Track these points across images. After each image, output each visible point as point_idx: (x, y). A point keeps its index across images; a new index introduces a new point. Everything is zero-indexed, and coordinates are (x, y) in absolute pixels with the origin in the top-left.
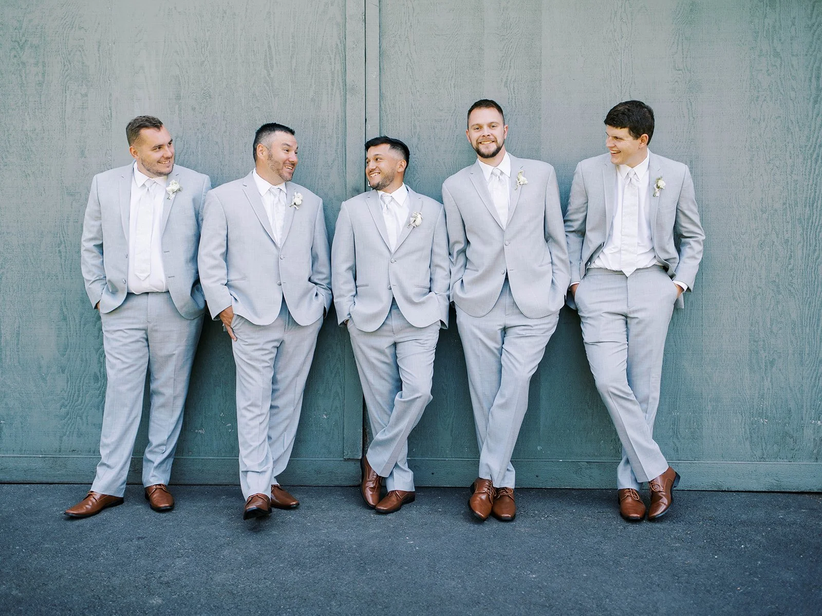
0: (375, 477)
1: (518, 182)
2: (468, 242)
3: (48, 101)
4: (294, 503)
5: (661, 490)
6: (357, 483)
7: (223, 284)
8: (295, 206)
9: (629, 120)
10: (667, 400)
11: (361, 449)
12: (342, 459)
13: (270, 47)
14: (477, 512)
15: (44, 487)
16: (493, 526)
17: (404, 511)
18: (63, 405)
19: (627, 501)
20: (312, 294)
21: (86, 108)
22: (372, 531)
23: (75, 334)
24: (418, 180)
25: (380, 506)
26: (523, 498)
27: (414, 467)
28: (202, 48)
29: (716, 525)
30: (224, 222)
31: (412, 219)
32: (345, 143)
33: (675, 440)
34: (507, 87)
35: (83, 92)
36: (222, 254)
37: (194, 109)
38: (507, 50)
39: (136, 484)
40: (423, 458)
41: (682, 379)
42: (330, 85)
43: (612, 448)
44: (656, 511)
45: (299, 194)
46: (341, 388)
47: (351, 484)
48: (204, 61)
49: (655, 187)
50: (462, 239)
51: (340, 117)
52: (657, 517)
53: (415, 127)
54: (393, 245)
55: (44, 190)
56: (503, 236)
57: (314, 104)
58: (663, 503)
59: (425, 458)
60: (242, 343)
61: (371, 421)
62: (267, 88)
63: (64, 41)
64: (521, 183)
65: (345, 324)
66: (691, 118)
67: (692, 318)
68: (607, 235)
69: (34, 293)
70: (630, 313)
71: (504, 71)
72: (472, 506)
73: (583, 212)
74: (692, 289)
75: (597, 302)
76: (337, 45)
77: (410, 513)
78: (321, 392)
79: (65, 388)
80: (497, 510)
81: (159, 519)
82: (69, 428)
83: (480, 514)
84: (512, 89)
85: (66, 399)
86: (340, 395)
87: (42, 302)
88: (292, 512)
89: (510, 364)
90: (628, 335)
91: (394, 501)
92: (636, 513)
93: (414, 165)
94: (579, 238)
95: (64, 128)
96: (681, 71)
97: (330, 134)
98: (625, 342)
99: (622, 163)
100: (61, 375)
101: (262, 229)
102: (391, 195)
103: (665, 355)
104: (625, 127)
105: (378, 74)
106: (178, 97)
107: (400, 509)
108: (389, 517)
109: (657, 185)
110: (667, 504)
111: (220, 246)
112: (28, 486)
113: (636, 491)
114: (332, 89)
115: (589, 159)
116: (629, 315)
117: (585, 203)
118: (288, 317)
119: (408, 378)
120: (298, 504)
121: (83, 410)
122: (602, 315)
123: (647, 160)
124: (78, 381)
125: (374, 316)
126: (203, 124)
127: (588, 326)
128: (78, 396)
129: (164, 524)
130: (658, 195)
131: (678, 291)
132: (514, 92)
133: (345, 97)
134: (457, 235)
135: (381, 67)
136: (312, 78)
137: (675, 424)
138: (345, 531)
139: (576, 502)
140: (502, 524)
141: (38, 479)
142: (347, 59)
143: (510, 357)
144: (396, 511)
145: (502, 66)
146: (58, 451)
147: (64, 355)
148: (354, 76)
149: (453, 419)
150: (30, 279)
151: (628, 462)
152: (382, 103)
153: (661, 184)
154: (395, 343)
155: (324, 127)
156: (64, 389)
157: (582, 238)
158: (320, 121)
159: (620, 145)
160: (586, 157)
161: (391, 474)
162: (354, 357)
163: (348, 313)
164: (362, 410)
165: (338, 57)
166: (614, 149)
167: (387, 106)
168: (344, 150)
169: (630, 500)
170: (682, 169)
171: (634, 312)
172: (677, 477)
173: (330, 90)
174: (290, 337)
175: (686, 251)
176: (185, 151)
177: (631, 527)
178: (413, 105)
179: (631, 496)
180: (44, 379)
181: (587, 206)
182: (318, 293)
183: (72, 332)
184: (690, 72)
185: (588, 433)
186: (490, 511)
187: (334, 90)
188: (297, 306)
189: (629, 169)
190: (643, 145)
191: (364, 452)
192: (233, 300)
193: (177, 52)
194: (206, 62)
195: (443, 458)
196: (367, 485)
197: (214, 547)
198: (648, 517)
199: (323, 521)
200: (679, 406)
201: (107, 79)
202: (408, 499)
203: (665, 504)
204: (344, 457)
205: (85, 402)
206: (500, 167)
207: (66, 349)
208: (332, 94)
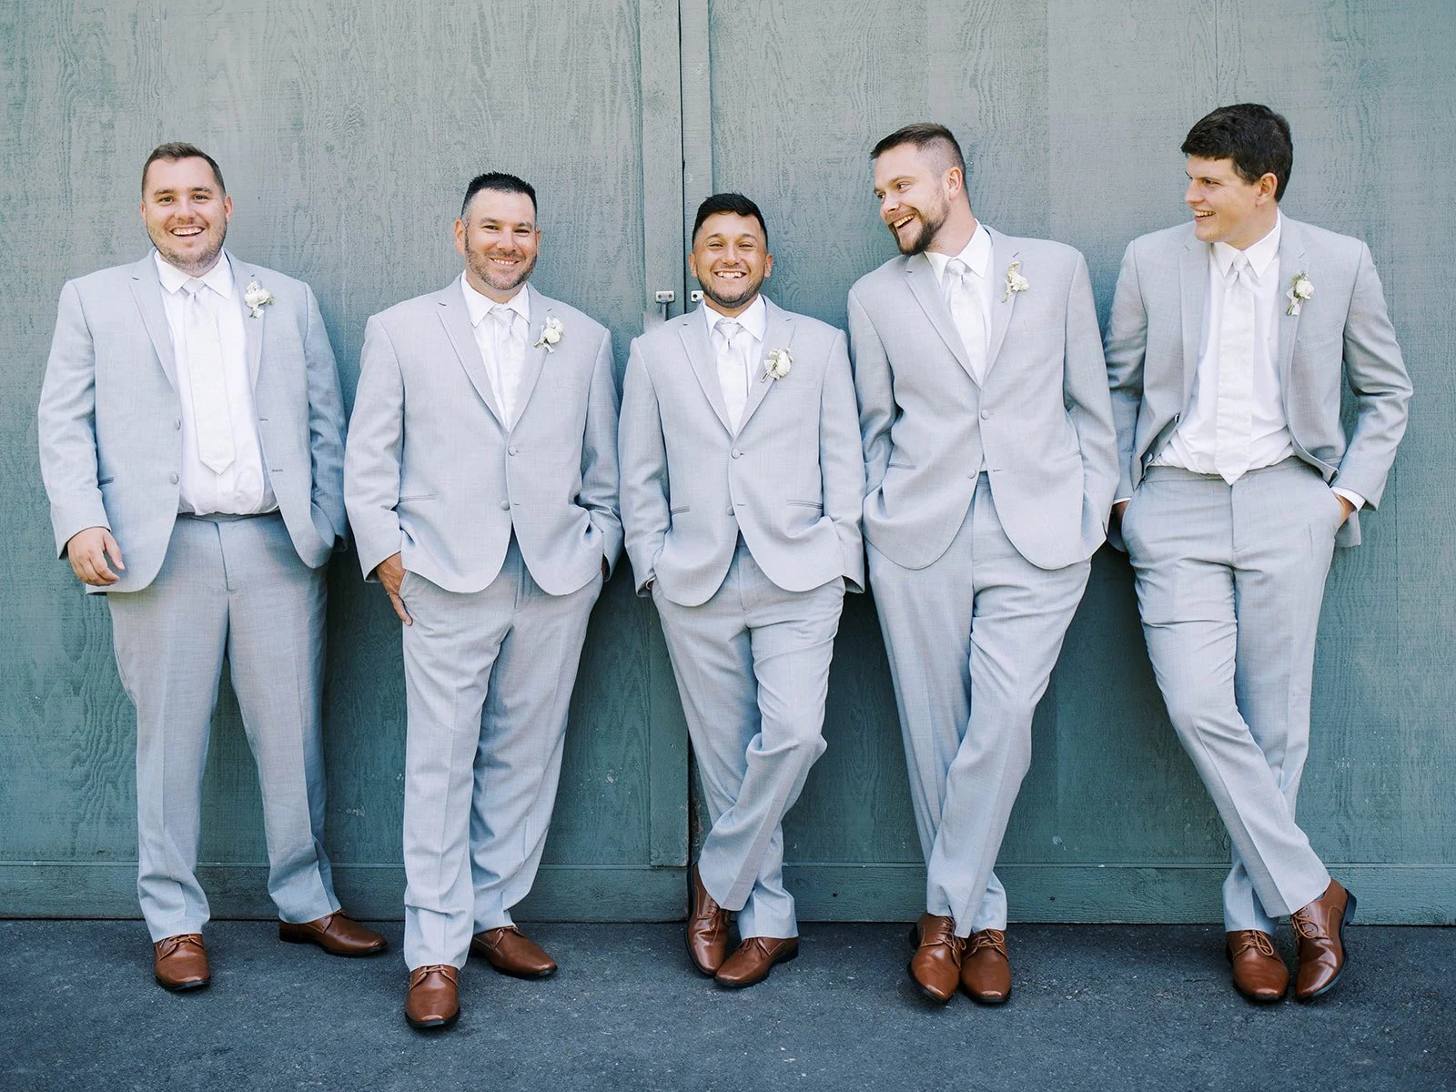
0: (713, 910)
1: (1009, 285)
2: (898, 412)
3: (35, 139)
4: (547, 966)
5: (1321, 936)
6: (678, 916)
7: (387, 508)
8: (546, 345)
9: (1234, 141)
10: (1325, 737)
11: (687, 845)
12: (648, 866)
13: (482, 16)
14: (929, 986)
15: (41, 926)
16: (965, 1017)
17: (773, 983)
18: (78, 760)
19: (1247, 959)
20: (580, 528)
21: (111, 152)
22: (708, 1033)
23: (99, 615)
24: (795, 286)
25: (726, 972)
26: (1024, 948)
27: (797, 881)
28: (343, 23)
29: (1442, 1009)
30: (397, 381)
31: (769, 364)
32: (642, 212)
33: (1343, 821)
34: (976, 86)
35: (105, 120)
36: (392, 446)
37: (330, 149)
38: (974, 8)
39: (229, 920)
40: (815, 864)
41: (1355, 691)
42: (607, 90)
43: (1209, 838)
44: (1312, 981)
45: (556, 321)
46: (643, 720)
47: (667, 917)
48: (348, 50)
49: (1290, 297)
50: (887, 407)
51: (630, 158)
52: (1315, 994)
53: (785, 174)
54: (735, 420)
55: (31, 322)
56: (978, 400)
57: (577, 134)
58: (1326, 963)
59: (818, 864)
60: (421, 632)
61: (705, 791)
62: (479, 103)
63: (64, 14)
64: (1015, 288)
65: (648, 588)
66: (1367, 142)
67: (1375, 563)
68: (1186, 394)
69: (16, 532)
70: (1239, 561)
71: (971, 53)
72: (917, 974)
73: (1138, 347)
74: (1377, 506)
75: (1169, 540)
76: (622, 9)
77: (788, 987)
78: (602, 728)
79: (82, 723)
80: (970, 979)
81: (264, 1003)
82: (90, 805)
83: (935, 989)
84: (987, 89)
85: (83, 747)
86: (641, 733)
87: (30, 549)
88: (542, 984)
89: (987, 678)
90: (1236, 605)
91: (754, 961)
92: (1270, 987)
93: (784, 254)
94: (1130, 403)
95: (68, 195)
96: (1343, 43)
97: (612, 193)
98: (1230, 621)
99: (1220, 237)
100: (73, 698)
101: (472, 393)
102: (737, 320)
103: (1318, 641)
104: (1224, 157)
105: (707, 67)
106: (298, 126)
107: (768, 976)
108: (745, 995)
109: (1295, 292)
110: (1335, 964)
111: (387, 428)
112: (10, 924)
113: (1266, 935)
114: (613, 102)
115: (1152, 234)
116: (1238, 566)
117: (1141, 330)
118: (520, 577)
119: (773, 707)
120: (554, 969)
121: (117, 769)
122: (1180, 564)
123: (1275, 234)
124: (107, 712)
125: (702, 574)
126: (350, 180)
127: (1149, 588)
128: (108, 742)
129: (274, 1015)
130: (1296, 311)
131: (1344, 510)
132: (992, 97)
133: (641, 115)
134: (877, 397)
135: (713, 51)
136: (570, 79)
137: (1341, 786)
138: (651, 1032)
139: (1137, 957)
140: (983, 1013)
141: (29, 910)
142: (641, 36)
143: (989, 664)
144: (759, 981)
145: (965, 43)
146: (68, 854)
147: (78, 658)
148: (658, 72)
149: (876, 781)
150: (6, 504)
151: (1243, 872)
152: (716, 125)
153: (1304, 288)
154: (749, 629)
155: (597, 180)
156: (78, 727)
157: (1138, 403)
158: (590, 168)
159: (1216, 197)
160: (1145, 230)
161: (749, 902)
162: (668, 655)
163: (650, 567)
164: (687, 766)
165: (623, 32)
166: (1200, 207)
167: (727, 135)
168: (639, 227)
169: (1253, 955)
170: (1352, 252)
171: (1246, 558)
172: (1350, 901)
173: (608, 101)
174: (526, 620)
175: (1368, 424)
176: (314, 237)
177: (1261, 1018)
178: (781, 129)
179: (1256, 947)
180: (38, 707)
181: (1146, 336)
182: (593, 526)
183: (93, 611)
184: (1363, 44)
185: (1158, 808)
186: (955, 981)
187: (617, 105)
188: (545, 554)
189: (1235, 252)
190: (1267, 198)
191: (693, 853)
192: (405, 541)
193: (292, 32)
194: (353, 52)
195: (856, 862)
196: (696, 927)
197: (371, 1075)
198: (1295, 992)
199: (606, 1008)
200: (1350, 750)
201: (154, 92)
202: (785, 953)
203: (1331, 966)
204: (652, 863)
205: (121, 753)
206: (965, 256)
207: (81, 645)
208: (613, 112)
